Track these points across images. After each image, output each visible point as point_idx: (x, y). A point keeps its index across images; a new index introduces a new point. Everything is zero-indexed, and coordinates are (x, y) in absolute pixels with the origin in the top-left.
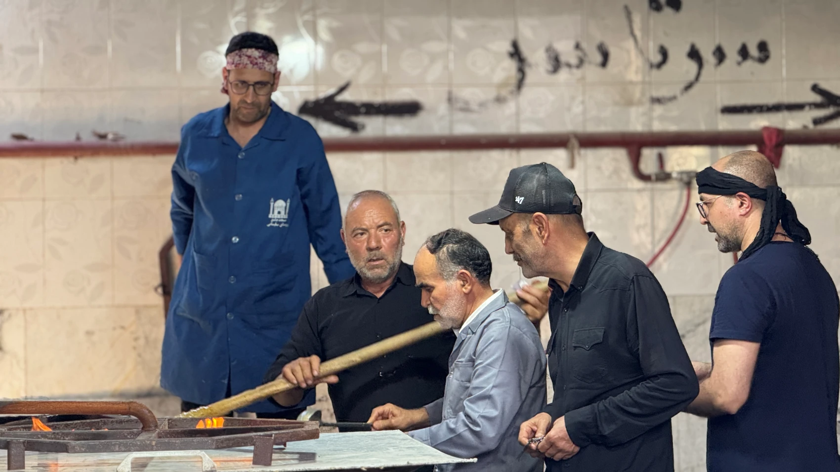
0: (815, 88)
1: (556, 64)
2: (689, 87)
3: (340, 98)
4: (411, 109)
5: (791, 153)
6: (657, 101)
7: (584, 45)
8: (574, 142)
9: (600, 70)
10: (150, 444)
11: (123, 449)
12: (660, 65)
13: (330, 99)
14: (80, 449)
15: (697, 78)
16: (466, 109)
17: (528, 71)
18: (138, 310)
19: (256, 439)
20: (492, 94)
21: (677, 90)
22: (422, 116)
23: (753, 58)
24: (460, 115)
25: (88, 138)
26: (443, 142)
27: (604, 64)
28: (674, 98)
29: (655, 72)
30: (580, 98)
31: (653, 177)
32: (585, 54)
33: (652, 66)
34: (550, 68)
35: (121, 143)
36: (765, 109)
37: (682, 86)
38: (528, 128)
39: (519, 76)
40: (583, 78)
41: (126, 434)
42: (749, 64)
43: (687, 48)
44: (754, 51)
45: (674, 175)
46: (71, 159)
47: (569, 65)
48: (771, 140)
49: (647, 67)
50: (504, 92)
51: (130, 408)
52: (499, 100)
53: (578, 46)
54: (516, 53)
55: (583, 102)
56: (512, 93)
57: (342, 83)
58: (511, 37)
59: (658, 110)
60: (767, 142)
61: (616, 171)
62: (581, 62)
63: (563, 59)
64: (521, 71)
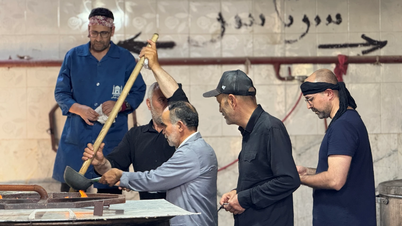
0: (363, 37)
1: (240, 24)
2: (303, 35)
3: (136, 40)
4: (170, 45)
5: (352, 67)
6: (288, 42)
7: (253, 15)
8: (249, 62)
9: (260, 27)
10: (44, 205)
11: (31, 208)
12: (289, 25)
13: (131, 40)
14: (10, 207)
15: (307, 31)
16: (197, 46)
17: (226, 27)
18: (39, 141)
19: (95, 203)
20: (209, 38)
21: (297, 37)
22: (175, 49)
23: (333, 22)
24: (194, 48)
25: (15, 58)
26: (186, 61)
27: (263, 24)
28: (296, 41)
29: (287, 28)
30: (251, 41)
31: (286, 79)
32: (254, 20)
33: (285, 25)
34: (237, 26)
35: (31, 61)
36: (339, 46)
37: (300, 35)
38: (226, 55)
39: (222, 30)
40: (253, 31)
41: (32, 201)
42: (332, 24)
43: (302, 17)
44: (334, 19)
45: (296, 78)
46: (7, 68)
47: (246, 25)
48: (342, 61)
49: (283, 26)
50: (215, 38)
51: (34, 188)
52: (213, 41)
53: (250, 16)
54: (221, 19)
55: (252, 43)
56: (218, 38)
57: (137, 33)
58: (218, 11)
59: (289, 46)
60: (340, 62)
61: (268, 76)
62: (252, 24)
63: (243, 22)
64: (223, 27)
